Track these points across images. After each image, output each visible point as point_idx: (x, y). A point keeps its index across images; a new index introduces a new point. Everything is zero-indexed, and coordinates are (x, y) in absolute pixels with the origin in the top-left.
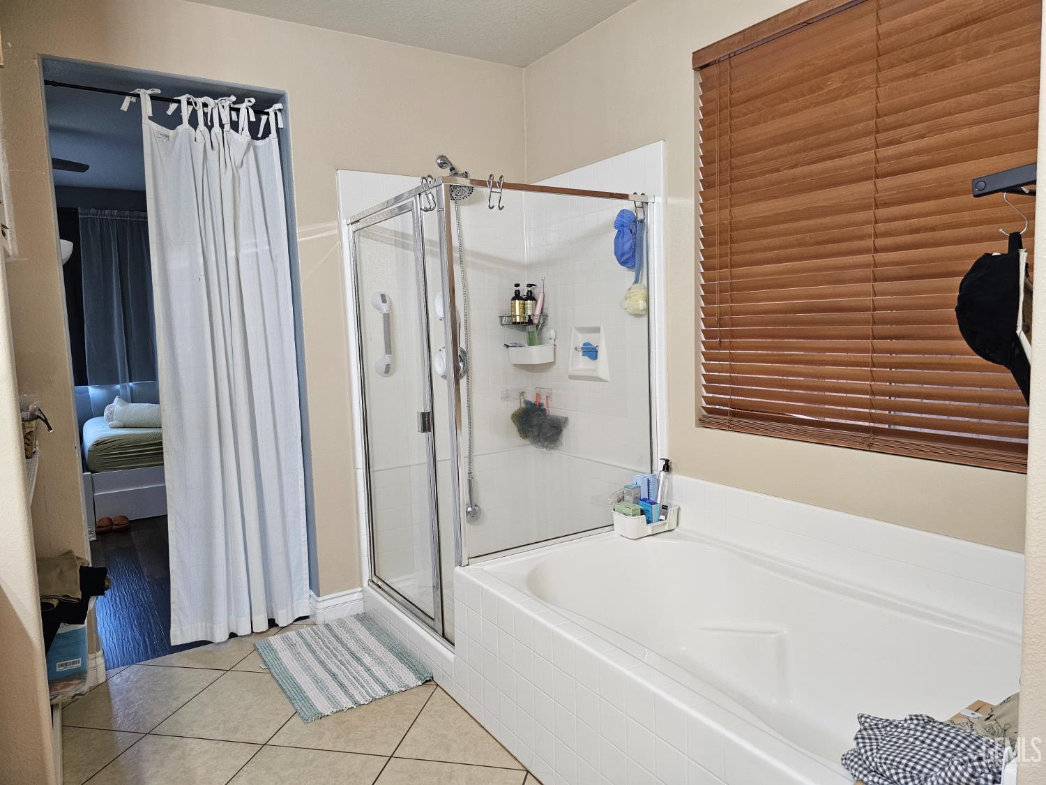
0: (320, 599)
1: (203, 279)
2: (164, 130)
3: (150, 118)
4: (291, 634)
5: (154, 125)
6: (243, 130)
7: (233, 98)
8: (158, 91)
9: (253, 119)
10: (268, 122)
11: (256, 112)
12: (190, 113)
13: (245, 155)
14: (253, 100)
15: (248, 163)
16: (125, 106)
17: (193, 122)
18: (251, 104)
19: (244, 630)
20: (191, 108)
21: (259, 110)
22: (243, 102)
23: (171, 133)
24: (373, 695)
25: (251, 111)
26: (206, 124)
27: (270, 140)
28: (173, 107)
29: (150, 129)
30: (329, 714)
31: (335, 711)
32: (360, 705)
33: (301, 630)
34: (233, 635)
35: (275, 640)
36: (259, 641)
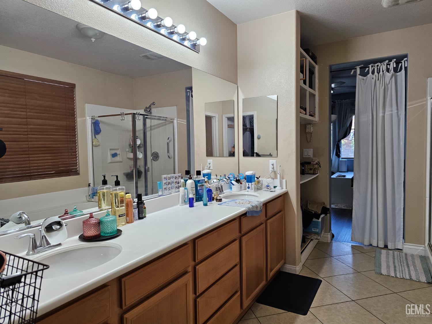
0: (405, 244)
1: (371, 124)
2: (363, 77)
3: (359, 75)
4: (391, 252)
5: (360, 77)
6: (391, 71)
7: (387, 61)
8: (362, 65)
9: (395, 66)
10: (402, 65)
11: (396, 63)
12: (372, 70)
13: (390, 80)
14: (395, 60)
15: (391, 82)
16: (352, 73)
17: (373, 73)
18: (394, 61)
19: (375, 244)
20: (373, 68)
21: (398, 63)
22: (392, 61)
23: (365, 78)
24: (404, 277)
25: (395, 64)
26: (377, 72)
27: (402, 72)
28: (367, 69)
29: (359, 77)
30: (384, 275)
31: (387, 275)
32: (397, 277)
33: (395, 252)
34: (371, 245)
35: (384, 252)
36: (378, 250)
